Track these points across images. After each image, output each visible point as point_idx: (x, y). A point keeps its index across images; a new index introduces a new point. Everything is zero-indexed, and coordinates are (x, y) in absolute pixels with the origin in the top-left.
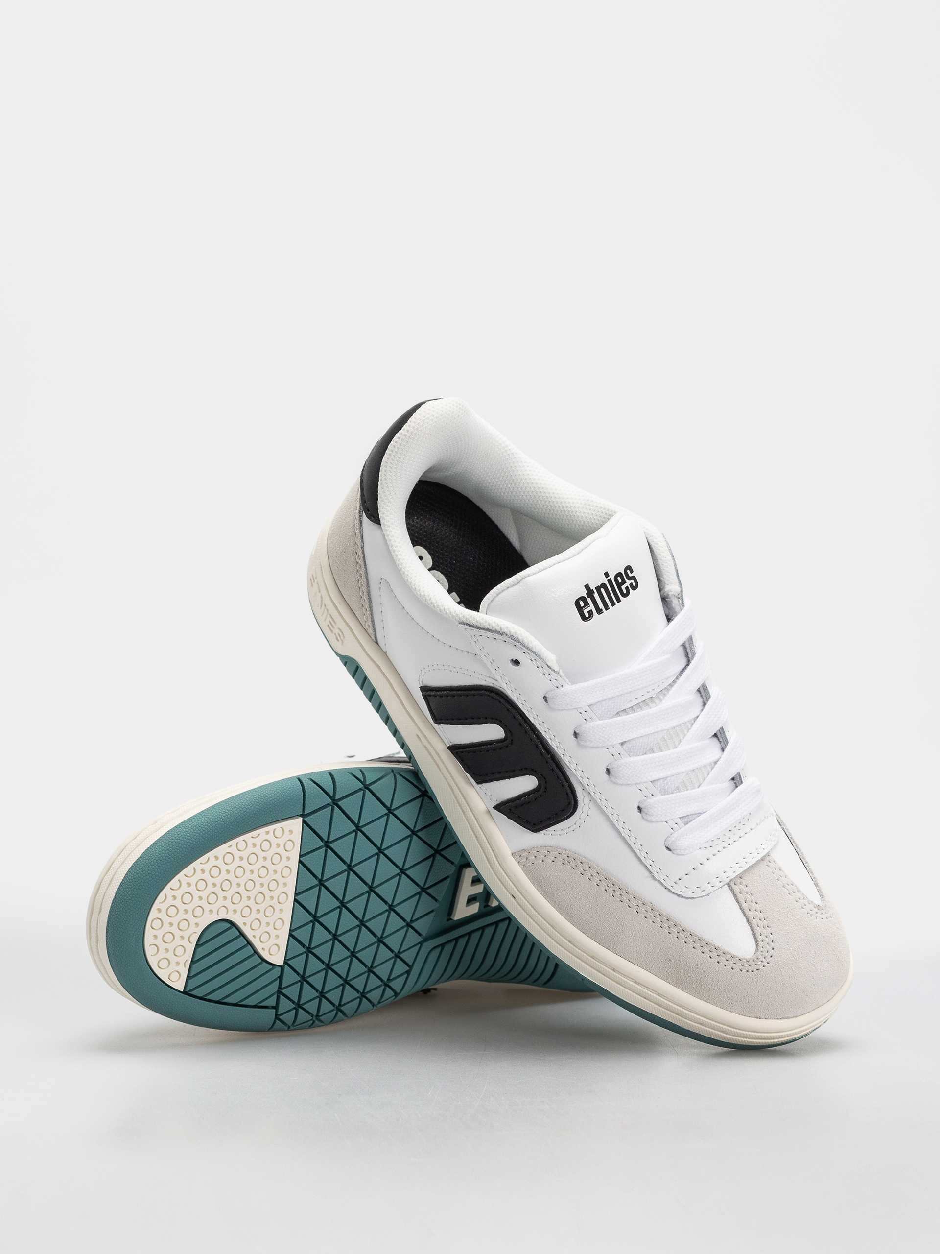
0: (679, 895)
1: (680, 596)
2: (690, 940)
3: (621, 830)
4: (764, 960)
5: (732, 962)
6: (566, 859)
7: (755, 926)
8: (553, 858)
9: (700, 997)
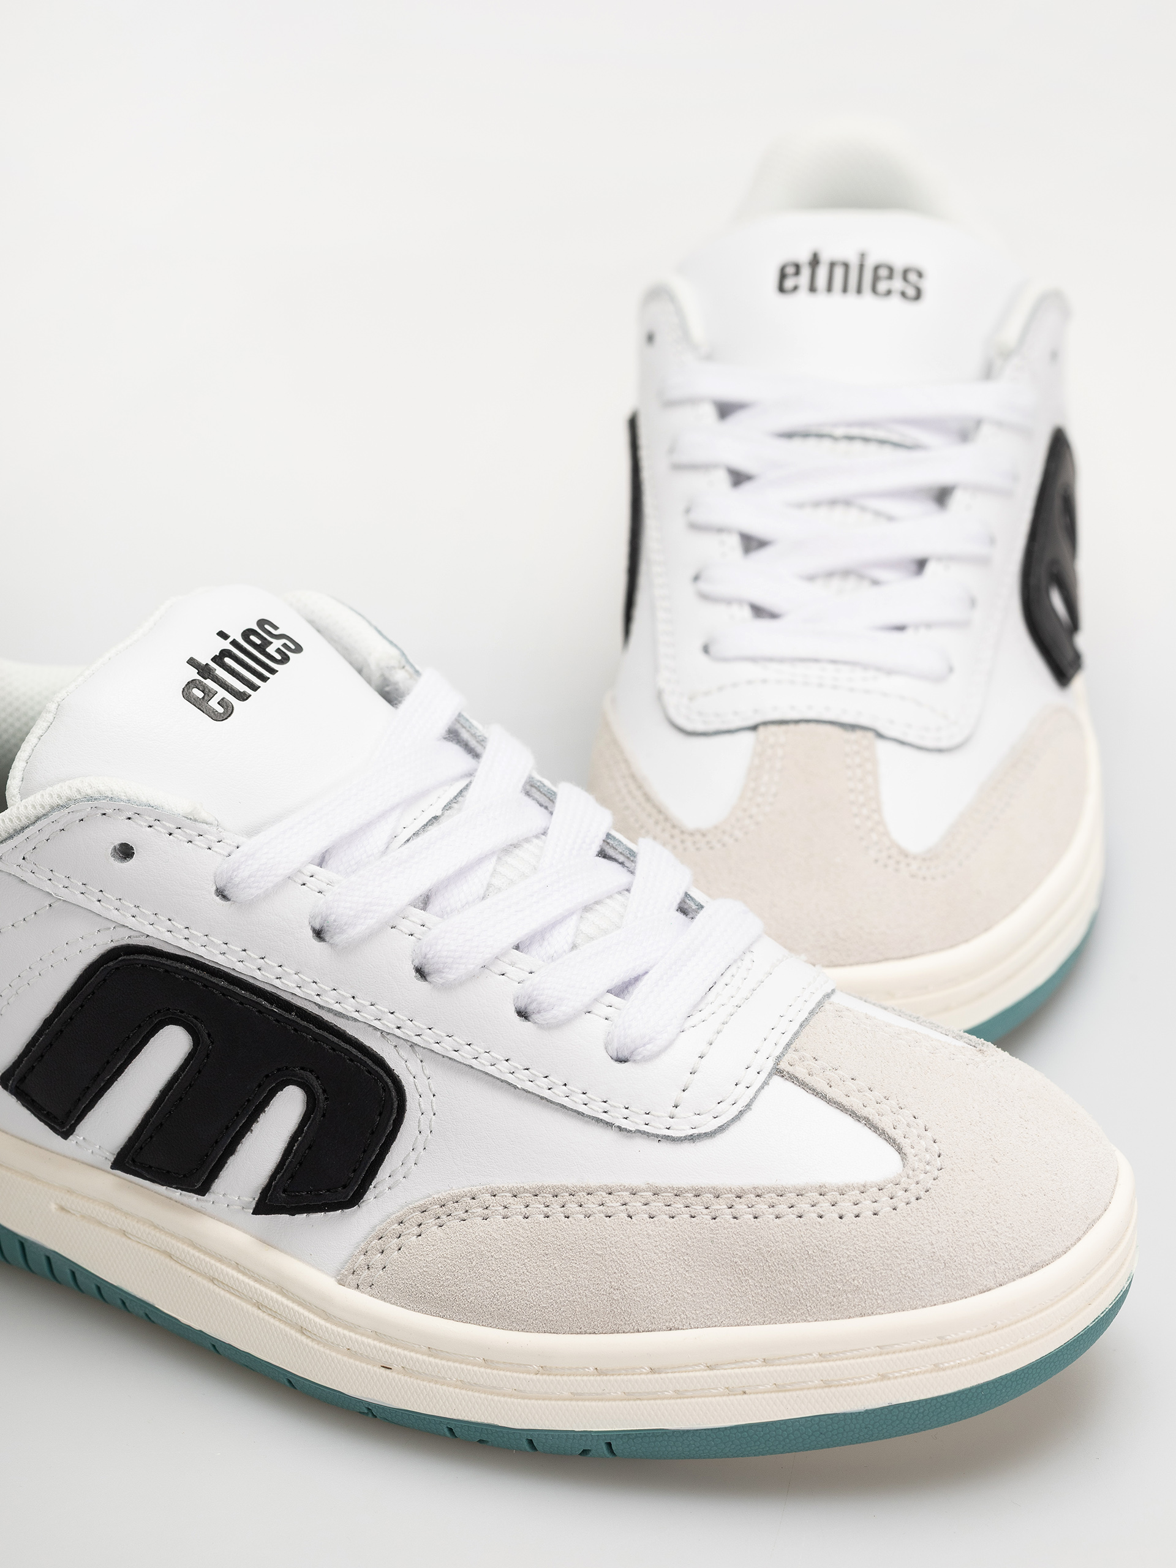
0: (692, 1138)
1: (403, 662)
2: (761, 1207)
3: (510, 1078)
4: (928, 1168)
5: (868, 1202)
6: (440, 1211)
7: (875, 1119)
8: (416, 1230)
9: (846, 1313)
